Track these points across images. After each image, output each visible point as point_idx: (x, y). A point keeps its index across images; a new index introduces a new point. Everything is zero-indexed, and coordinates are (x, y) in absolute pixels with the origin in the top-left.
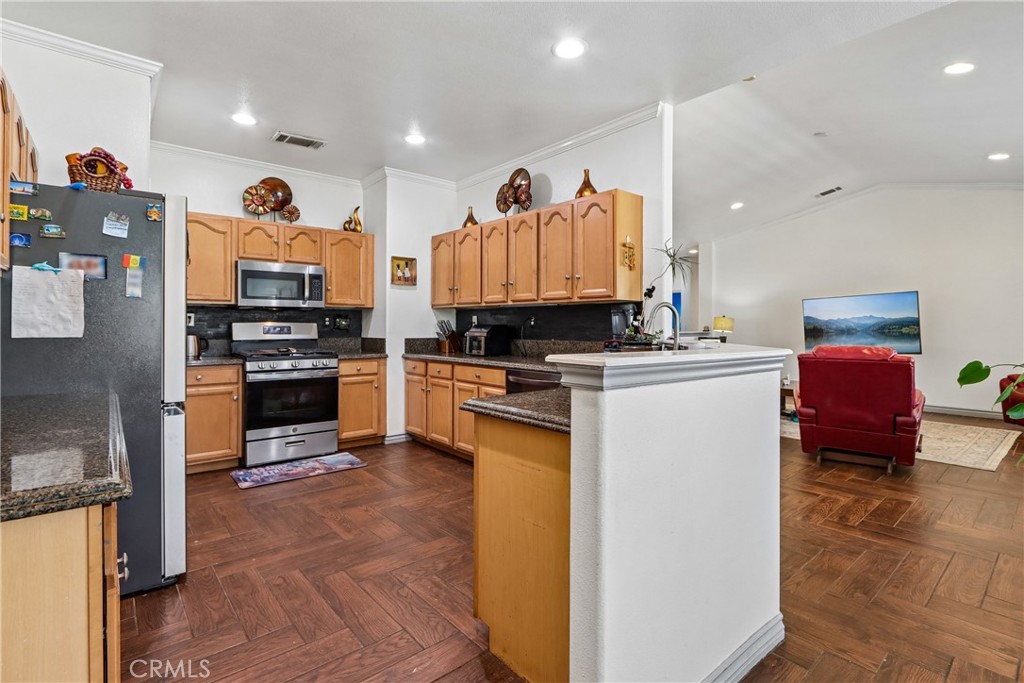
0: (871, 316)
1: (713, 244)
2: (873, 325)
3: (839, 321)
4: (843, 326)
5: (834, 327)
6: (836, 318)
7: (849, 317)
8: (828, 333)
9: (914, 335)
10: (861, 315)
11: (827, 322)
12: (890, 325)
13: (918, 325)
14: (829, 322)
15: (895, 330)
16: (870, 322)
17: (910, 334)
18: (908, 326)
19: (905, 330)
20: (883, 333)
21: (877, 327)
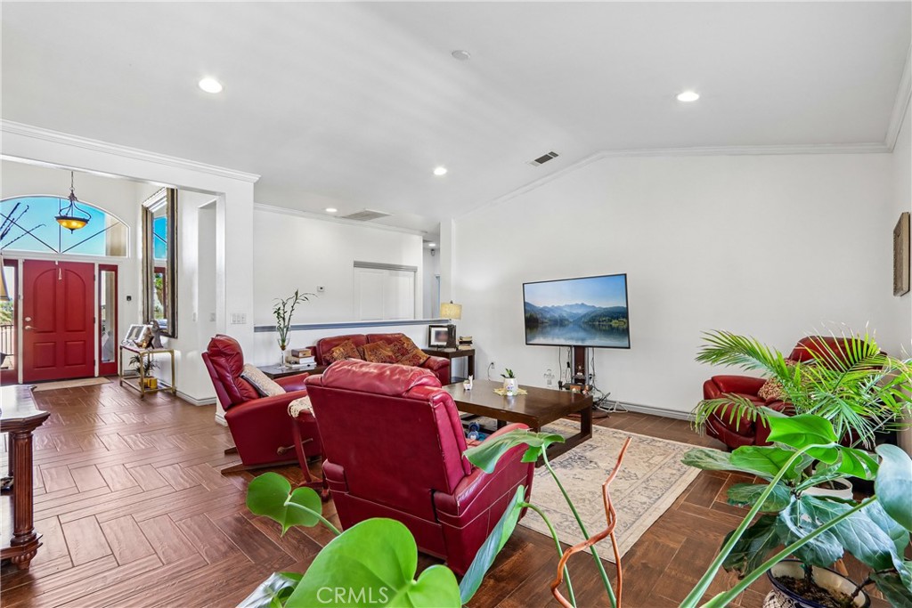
0: (583, 304)
1: (453, 221)
2: (584, 316)
3: (553, 309)
4: (557, 315)
5: (548, 316)
6: (550, 306)
7: (562, 304)
8: (543, 323)
9: (623, 330)
10: (574, 303)
12: (600, 316)
13: (627, 318)
14: (544, 310)
15: (604, 323)
16: (582, 311)
17: (618, 329)
18: (617, 318)
19: (614, 323)
20: (593, 326)
21: (588, 318)
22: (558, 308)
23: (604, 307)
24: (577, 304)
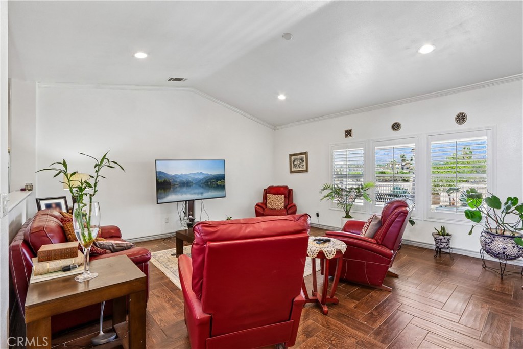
0: (201, 173)
2: (202, 179)
3: (181, 176)
4: (184, 180)
5: (178, 180)
6: (179, 174)
7: (188, 173)
8: (174, 185)
10: (195, 172)
11: (173, 176)
12: (211, 179)
13: (224, 180)
14: (175, 176)
15: (214, 183)
16: (201, 177)
17: (221, 185)
18: (220, 180)
19: (219, 183)
20: (208, 185)
21: (205, 181)
22: (185, 175)
23: (213, 174)
24: (198, 173)
